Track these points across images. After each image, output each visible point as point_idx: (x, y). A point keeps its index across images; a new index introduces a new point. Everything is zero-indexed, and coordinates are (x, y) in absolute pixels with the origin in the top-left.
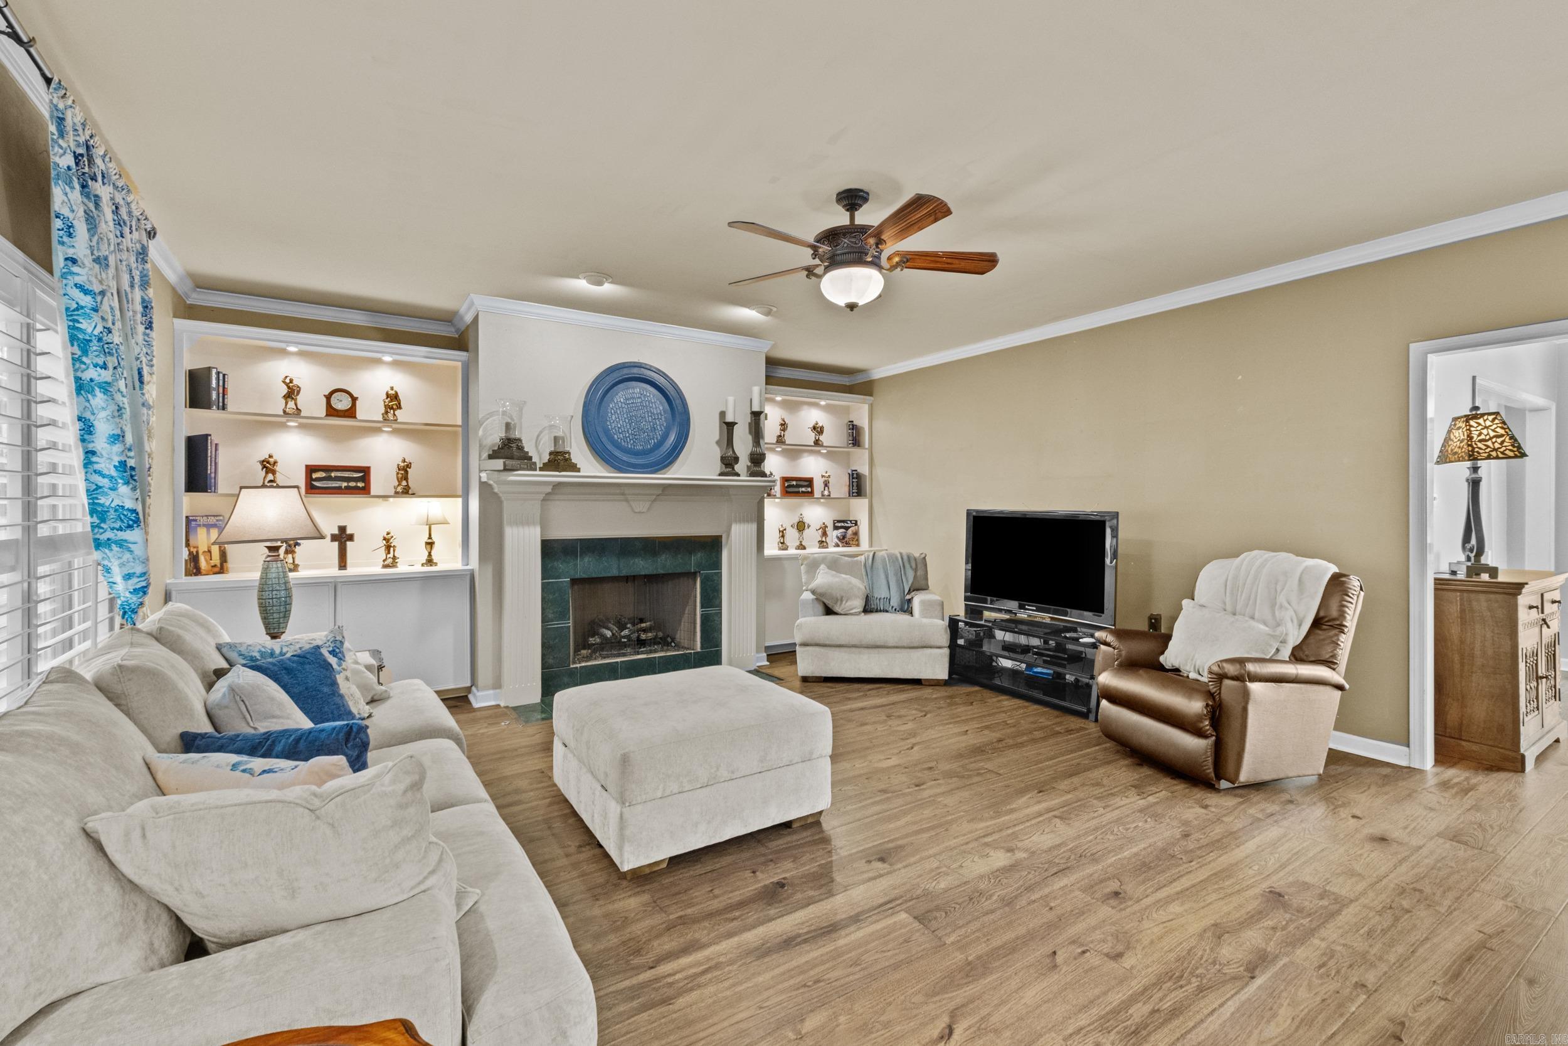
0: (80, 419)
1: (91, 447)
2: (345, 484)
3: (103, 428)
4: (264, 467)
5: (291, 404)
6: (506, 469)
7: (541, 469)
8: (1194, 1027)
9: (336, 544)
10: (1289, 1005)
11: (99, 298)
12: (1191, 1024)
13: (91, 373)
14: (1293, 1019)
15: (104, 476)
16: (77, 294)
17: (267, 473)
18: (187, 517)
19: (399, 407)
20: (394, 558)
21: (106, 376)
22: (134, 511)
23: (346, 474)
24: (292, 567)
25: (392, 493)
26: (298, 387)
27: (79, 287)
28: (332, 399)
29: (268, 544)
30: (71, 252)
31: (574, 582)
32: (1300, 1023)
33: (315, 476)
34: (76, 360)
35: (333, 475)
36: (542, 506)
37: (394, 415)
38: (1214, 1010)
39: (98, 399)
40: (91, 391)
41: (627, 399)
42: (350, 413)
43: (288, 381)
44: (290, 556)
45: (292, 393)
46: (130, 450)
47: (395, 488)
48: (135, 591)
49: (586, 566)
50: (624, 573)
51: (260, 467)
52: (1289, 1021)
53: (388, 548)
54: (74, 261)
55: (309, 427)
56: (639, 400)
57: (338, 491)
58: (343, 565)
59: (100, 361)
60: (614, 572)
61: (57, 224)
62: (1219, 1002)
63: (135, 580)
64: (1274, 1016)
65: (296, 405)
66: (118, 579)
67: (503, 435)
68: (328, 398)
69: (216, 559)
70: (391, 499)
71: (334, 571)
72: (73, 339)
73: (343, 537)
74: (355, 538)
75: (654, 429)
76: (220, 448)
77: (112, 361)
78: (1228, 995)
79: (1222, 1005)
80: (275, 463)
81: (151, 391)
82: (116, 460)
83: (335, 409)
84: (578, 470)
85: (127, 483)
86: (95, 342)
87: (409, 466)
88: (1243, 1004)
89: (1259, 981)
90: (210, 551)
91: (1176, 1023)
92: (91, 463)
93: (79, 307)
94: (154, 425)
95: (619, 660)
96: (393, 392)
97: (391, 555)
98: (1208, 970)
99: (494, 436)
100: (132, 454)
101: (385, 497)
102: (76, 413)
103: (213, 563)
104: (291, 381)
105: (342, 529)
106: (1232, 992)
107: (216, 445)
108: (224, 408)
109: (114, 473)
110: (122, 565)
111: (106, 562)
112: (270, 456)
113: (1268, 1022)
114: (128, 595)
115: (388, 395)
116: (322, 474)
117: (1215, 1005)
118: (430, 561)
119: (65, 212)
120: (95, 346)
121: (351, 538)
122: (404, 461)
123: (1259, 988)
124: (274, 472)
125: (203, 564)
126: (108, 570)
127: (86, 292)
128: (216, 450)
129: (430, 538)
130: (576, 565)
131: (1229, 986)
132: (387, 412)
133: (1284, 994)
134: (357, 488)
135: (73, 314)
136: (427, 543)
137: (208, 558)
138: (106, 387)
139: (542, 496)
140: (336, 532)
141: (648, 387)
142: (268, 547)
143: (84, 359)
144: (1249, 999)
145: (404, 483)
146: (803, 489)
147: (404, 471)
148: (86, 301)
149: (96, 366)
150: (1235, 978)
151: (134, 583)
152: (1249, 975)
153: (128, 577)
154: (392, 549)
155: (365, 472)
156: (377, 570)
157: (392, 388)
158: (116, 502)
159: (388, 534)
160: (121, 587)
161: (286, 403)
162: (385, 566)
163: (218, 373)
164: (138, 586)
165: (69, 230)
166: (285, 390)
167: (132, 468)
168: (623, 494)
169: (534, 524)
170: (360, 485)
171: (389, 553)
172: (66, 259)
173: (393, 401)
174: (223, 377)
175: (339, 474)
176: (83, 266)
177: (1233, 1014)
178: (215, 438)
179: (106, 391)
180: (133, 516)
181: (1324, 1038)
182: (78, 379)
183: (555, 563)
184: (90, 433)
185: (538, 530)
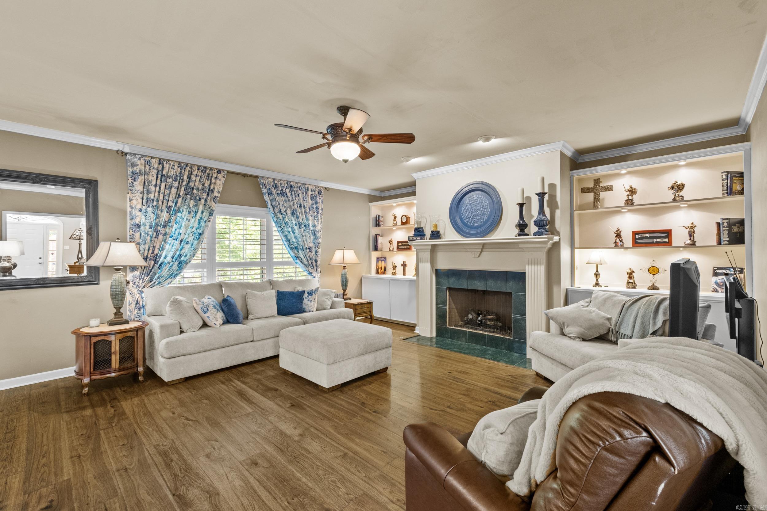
4: (389, 242)
5: (395, 222)
8: (158, 469)
10: (151, 501)
12: (160, 468)
14: (143, 500)
17: (390, 244)
31: (450, 289)
32: (139, 501)
38: (162, 476)
43: (394, 215)
44: (394, 270)
45: (395, 218)
49: (453, 282)
50: (470, 288)
52: (143, 498)
56: (476, 200)
60: (465, 287)
62: (166, 479)
64: (148, 494)
75: (483, 214)
78: (168, 483)
79: (164, 479)
80: (392, 241)
88: (161, 486)
89: (170, 496)
91: (163, 464)
95: (467, 330)
98: (186, 481)
106: (169, 485)
113: (147, 491)
117: (165, 477)
123: (166, 495)
124: (392, 244)
125: (379, 271)
130: (449, 281)
131: (173, 485)
133: (158, 503)
141: (480, 192)
144: (162, 489)
146: (659, 240)
150: (177, 489)
152: (176, 494)
177: (158, 481)
181: (127, 506)
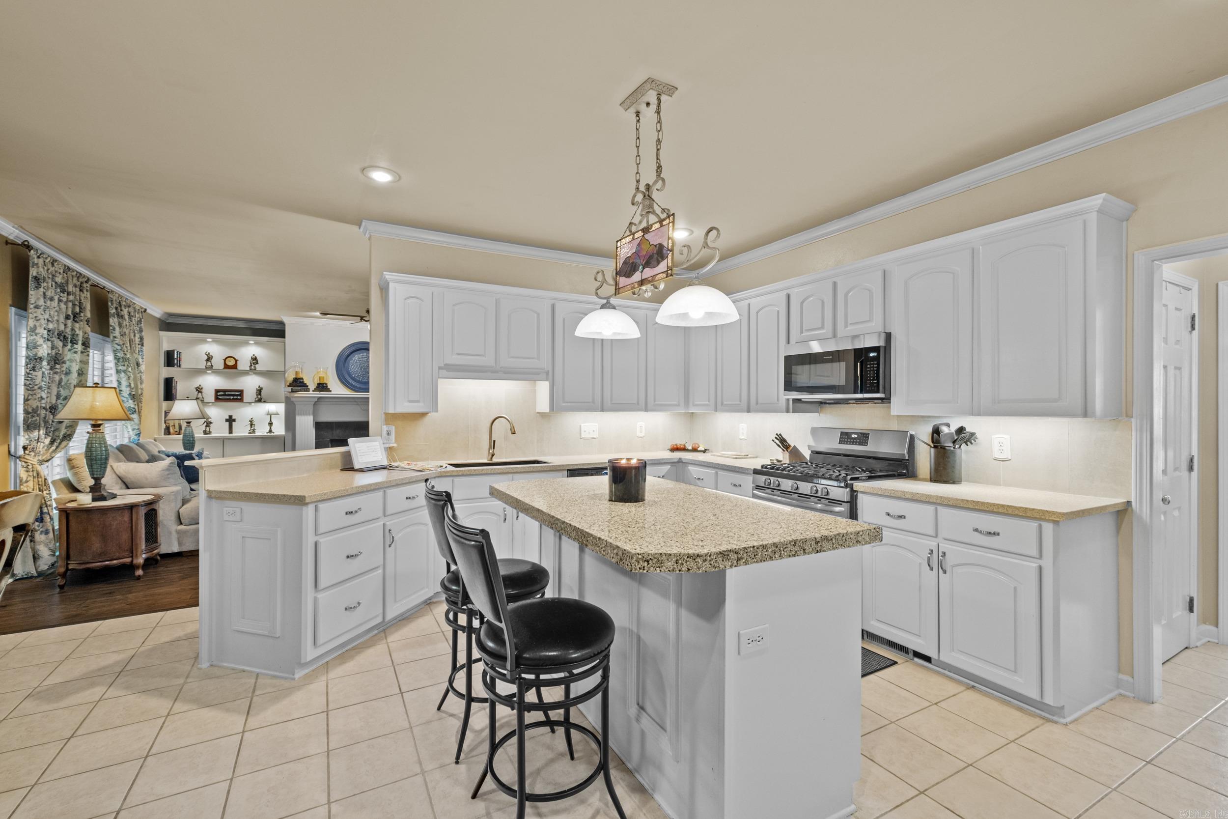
0: (118, 381)
1: (121, 389)
2: (232, 397)
3: (124, 383)
4: (197, 390)
5: (209, 363)
6: (292, 391)
7: (313, 391)
9: (228, 423)
11: (122, 346)
13: (121, 368)
15: (125, 397)
16: (116, 346)
17: (198, 393)
18: (165, 411)
19: (257, 363)
20: (254, 430)
21: (124, 368)
22: (134, 408)
23: (233, 393)
24: (208, 432)
25: (254, 401)
26: (212, 356)
27: (116, 344)
28: (226, 361)
29: (187, 421)
30: (114, 335)
33: (219, 394)
34: (116, 364)
35: (227, 393)
36: (314, 407)
37: (255, 367)
39: (123, 375)
40: (120, 373)
41: (359, 358)
42: (235, 367)
43: (207, 353)
44: (208, 428)
45: (209, 358)
46: (133, 389)
47: (255, 399)
48: (136, 435)
51: (195, 390)
53: (251, 425)
54: (115, 337)
55: (217, 372)
57: (229, 400)
58: (231, 432)
59: (123, 364)
61: (111, 328)
63: (135, 431)
65: (211, 363)
66: (130, 430)
67: (294, 377)
68: (225, 360)
69: (177, 429)
70: (253, 404)
71: (227, 434)
72: (115, 358)
73: (231, 420)
74: (237, 420)
76: (178, 383)
77: (126, 363)
80: (202, 388)
81: (143, 368)
82: (128, 392)
83: (228, 365)
84: (331, 391)
85: (132, 399)
86: (121, 359)
87: (262, 389)
90: (174, 425)
92: (121, 394)
93: (117, 349)
94: (144, 379)
96: (254, 357)
97: (253, 428)
99: (290, 377)
100: (134, 390)
101: (250, 403)
102: (116, 379)
103: (176, 430)
104: (209, 353)
105: (230, 417)
107: (176, 381)
108: (180, 366)
109: (127, 396)
110: (131, 426)
111: (126, 425)
112: (200, 386)
114: (134, 436)
115: (252, 358)
116: (222, 393)
118: (270, 431)
119: (113, 324)
120: (121, 360)
121: (234, 420)
122: (259, 387)
124: (201, 392)
125: (171, 430)
126: (127, 427)
127: (119, 345)
128: (176, 383)
129: (271, 421)
132: (251, 366)
134: (237, 399)
135: (115, 352)
136: (269, 423)
137: (174, 428)
138: (125, 371)
139: (313, 403)
140: (228, 418)
142: (187, 422)
143: (119, 364)
145: (259, 397)
147: (259, 391)
148: (119, 347)
149: (122, 365)
151: (136, 432)
153: (133, 430)
154: (253, 426)
155: (241, 391)
156: (246, 434)
157: (254, 355)
158: (129, 405)
159: (252, 419)
160: (131, 433)
161: (207, 363)
162: (250, 433)
163: (177, 352)
164: (137, 433)
165: (114, 329)
166: (206, 357)
167: (134, 395)
168: (356, 402)
169: (309, 415)
170: (239, 397)
171: (252, 427)
172: (113, 337)
173: (255, 360)
174: (179, 353)
175: (229, 393)
176: (117, 338)
178: (176, 379)
179: (125, 373)
180: (134, 410)
182: (117, 369)
183: (322, 433)
184: (120, 385)
185: (311, 417)
